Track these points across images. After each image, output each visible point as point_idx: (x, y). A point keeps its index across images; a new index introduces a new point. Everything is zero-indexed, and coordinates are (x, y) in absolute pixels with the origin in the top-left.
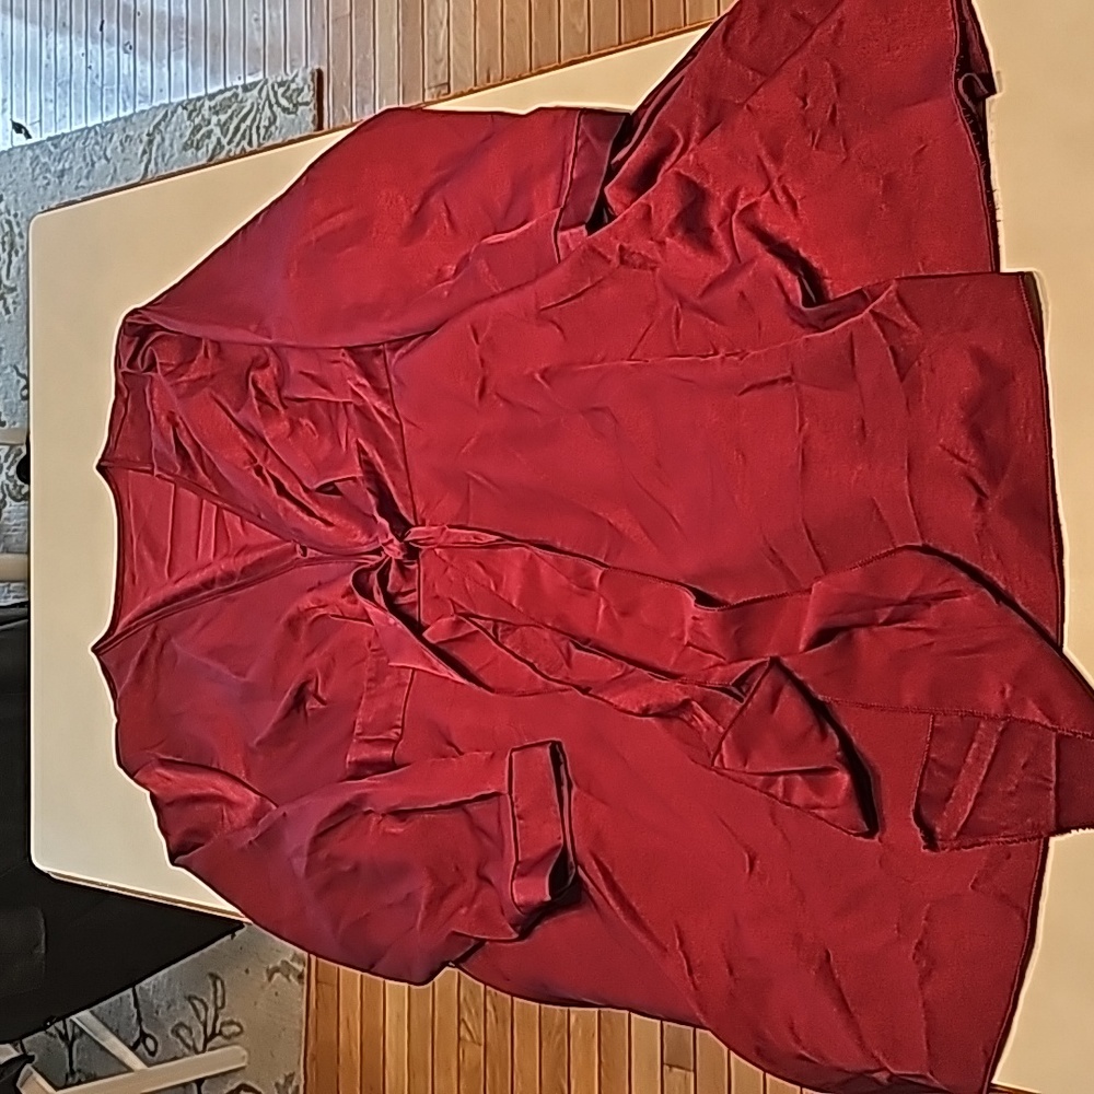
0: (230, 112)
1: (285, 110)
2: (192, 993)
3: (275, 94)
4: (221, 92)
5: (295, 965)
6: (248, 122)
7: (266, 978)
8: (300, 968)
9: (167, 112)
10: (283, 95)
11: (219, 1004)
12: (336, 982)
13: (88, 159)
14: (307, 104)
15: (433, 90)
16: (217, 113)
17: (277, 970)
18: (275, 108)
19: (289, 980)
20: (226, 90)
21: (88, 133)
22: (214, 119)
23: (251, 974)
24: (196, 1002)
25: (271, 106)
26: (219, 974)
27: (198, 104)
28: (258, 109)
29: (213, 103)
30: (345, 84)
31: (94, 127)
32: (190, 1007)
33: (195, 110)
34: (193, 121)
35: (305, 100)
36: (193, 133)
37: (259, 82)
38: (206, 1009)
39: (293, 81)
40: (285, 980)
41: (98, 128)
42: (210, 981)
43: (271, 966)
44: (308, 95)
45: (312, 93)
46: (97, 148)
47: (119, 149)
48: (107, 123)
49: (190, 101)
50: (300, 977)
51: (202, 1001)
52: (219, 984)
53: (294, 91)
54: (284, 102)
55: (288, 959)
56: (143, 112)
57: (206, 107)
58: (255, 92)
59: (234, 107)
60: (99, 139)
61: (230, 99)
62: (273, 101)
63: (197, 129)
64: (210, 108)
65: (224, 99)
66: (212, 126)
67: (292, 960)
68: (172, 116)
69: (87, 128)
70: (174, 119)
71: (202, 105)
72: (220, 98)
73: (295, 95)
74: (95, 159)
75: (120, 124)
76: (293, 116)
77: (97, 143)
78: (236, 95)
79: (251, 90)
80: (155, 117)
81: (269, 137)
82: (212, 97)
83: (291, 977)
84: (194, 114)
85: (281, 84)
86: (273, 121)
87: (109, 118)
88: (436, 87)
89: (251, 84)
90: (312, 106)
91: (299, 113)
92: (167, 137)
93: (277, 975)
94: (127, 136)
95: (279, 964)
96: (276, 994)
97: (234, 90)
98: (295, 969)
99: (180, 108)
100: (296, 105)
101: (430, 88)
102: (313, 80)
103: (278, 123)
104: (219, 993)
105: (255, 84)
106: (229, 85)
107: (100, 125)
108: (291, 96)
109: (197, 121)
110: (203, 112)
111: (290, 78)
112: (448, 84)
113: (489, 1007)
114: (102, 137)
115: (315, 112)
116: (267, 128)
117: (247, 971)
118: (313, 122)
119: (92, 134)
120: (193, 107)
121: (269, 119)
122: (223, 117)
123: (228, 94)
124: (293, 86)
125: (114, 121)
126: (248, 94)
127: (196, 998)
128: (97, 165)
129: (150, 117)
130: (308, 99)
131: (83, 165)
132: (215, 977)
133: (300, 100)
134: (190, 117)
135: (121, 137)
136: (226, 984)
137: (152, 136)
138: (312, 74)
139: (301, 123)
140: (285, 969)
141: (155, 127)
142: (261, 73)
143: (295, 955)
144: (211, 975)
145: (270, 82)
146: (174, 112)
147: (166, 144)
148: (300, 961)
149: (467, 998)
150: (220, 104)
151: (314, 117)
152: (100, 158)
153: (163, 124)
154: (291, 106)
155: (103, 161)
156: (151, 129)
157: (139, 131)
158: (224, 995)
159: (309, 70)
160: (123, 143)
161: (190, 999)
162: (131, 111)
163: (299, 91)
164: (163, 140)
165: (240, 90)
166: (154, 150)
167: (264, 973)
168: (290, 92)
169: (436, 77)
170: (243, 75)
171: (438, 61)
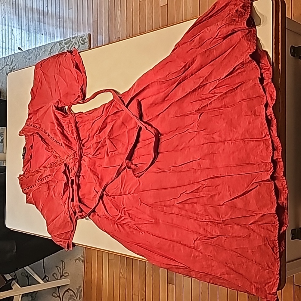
0: (69, 44)
2: (58, 265)
3: (80, 39)
4: (67, 39)
5: (81, 258)
6: (73, 46)
7: (74, 262)
8: (82, 259)
9: (54, 44)
10: (81, 40)
11: (64, 268)
12: (91, 263)
13: (36, 55)
14: (87, 42)
15: (116, 39)
16: (66, 44)
17: (77, 259)
18: (80, 43)
19: (80, 262)
20: (68, 38)
21: (36, 49)
22: (65, 46)
23: (71, 260)
24: (58, 268)
25: (79, 43)
26: (64, 260)
27: (62, 42)
28: (76, 44)
29: (65, 42)
30: (96, 37)
31: (37, 47)
32: (57, 269)
33: (61, 43)
34: (60, 46)
36: (60, 49)
37: (76, 37)
38: (60, 269)
39: (84, 36)
40: (79, 262)
41: (38, 48)
42: (61, 262)
44: (87, 40)
45: (88, 40)
46: (38, 53)
47: (43, 53)
48: (40, 46)
49: (60, 41)
50: (83, 261)
51: (59, 267)
52: (63, 263)
54: (82, 42)
55: (80, 257)
57: (63, 43)
58: (75, 39)
59: (70, 43)
60: (38, 50)
61: (69, 41)
62: (79, 41)
63: (62, 48)
64: (65, 43)
65: (68, 41)
66: (65, 48)
67: (81, 257)
68: (56, 45)
69: (35, 48)
70: (56, 46)
71: (63, 42)
72: (67, 41)
73: (84, 40)
74: (37, 55)
75: (43, 46)
76: (83, 45)
77: (38, 51)
78: (70, 40)
80: (51, 45)
82: (65, 40)
83: (80, 261)
84: (61, 44)
85: (81, 37)
87: (40, 45)
90: (88, 43)
91: (85, 44)
92: (54, 50)
93: (77, 261)
94: (45, 50)
95: (78, 258)
96: (77, 265)
98: (81, 259)
99: (57, 43)
102: (88, 36)
103: (80, 47)
104: (64, 265)
105: (75, 37)
106: (69, 37)
107: (38, 47)
108: (83, 40)
109: (61, 46)
110: (63, 44)
111: (83, 36)
112: (120, 37)
113: (127, 269)
114: (39, 50)
115: (89, 44)
117: (70, 260)
118: (88, 46)
119: (37, 49)
120: (60, 43)
121: (78, 46)
122: (68, 45)
123: (69, 40)
124: (84, 38)
125: (42, 46)
126: (73, 40)
127: (58, 266)
128: (38, 57)
129: (50, 45)
130: (87, 41)
131: (34, 57)
132: (63, 261)
133: (85, 41)
134: (60, 45)
135: (44, 50)
136: (65, 263)
137: (51, 50)
138: (88, 35)
139: (85, 47)
140: (79, 259)
141: (51, 48)
142: (76, 34)
143: (81, 255)
144: (62, 261)
145: (78, 37)
146: (56, 44)
147: (54, 52)
148: (83, 257)
149: (122, 267)
150: (67, 42)
151: (89, 45)
152: (38, 55)
153: (54, 47)
154: (83, 43)
155: (39, 56)
156: (50, 48)
157: (48, 49)
158: (65, 266)
159: (87, 34)
160: (44, 51)
161: (57, 267)
162: (46, 44)
163: (85, 39)
164: (53, 51)
165: (71, 39)
166: (51, 53)
167: (74, 260)
168: (83, 39)
169: (117, 36)
170: (72, 35)
171: (118, 32)
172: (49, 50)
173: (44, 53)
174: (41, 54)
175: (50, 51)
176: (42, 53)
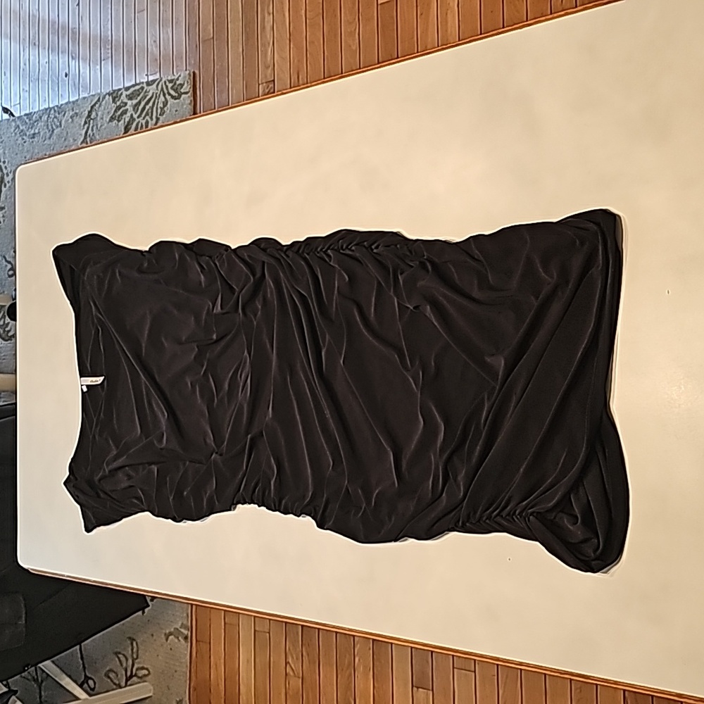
0: (139, 98)
2: (118, 650)
3: (167, 87)
4: (133, 86)
5: (182, 630)
6: (151, 104)
7: (164, 639)
8: (185, 632)
9: (99, 98)
10: (172, 88)
11: (135, 656)
12: (208, 641)
13: (50, 127)
14: (186, 93)
15: (265, 84)
16: (131, 99)
17: (171, 634)
18: (167, 96)
19: (179, 640)
21: (50, 111)
22: (129, 103)
23: (155, 637)
24: (120, 656)
25: (164, 95)
26: (134, 637)
27: (120, 93)
28: (156, 97)
29: (128, 93)
30: (210, 81)
31: (54, 108)
32: (116, 659)
33: (117, 97)
34: (116, 103)
35: (185, 91)
36: (115, 111)
37: (157, 79)
38: (127, 659)
39: (178, 79)
40: (176, 640)
41: (56, 108)
42: (129, 642)
43: (167, 632)
44: (186, 88)
45: (189, 86)
46: (55, 120)
47: (70, 121)
48: (62, 105)
49: (114, 91)
50: (186, 638)
51: (124, 655)
52: (134, 644)
53: (178, 85)
54: (172, 92)
55: (178, 626)
56: (84, 98)
57: (124, 95)
58: (155, 86)
59: (141, 95)
60: (57, 115)
61: (138, 90)
62: (166, 91)
63: (118, 108)
64: (126, 96)
65: (135, 90)
66: (127, 107)
67: (181, 628)
68: (103, 100)
69: (49, 108)
70: (104, 102)
71: (122, 94)
72: (132, 89)
73: (179, 87)
74: (54, 127)
75: (70, 105)
76: (177, 101)
77: (55, 117)
78: (142, 88)
79: (152, 85)
80: (92, 101)
81: (163, 113)
82: (127, 89)
83: (180, 638)
84: (117, 99)
85: (171, 81)
86: (165, 104)
87: (62, 102)
88: (266, 83)
89: (152, 81)
90: (190, 94)
91: (182, 99)
92: (100, 113)
93: (171, 637)
94: (76, 113)
95: (172, 630)
96: (171, 649)
97: (141, 85)
98: (182, 633)
99: (107, 96)
100: (180, 94)
101: (262, 83)
102: (190, 78)
103: (168, 105)
104: (135, 650)
105: (154, 81)
106: (138, 82)
107: (57, 106)
108: (177, 88)
109: (118, 103)
110: (122, 98)
111: (176, 77)
112: (274, 81)
113: (305, 654)
114: (59, 114)
115: (192, 98)
116: (162, 109)
117: (152, 635)
118: (190, 104)
119: (52, 112)
120: (115, 95)
121: (163, 103)
122: (135, 102)
123: (137, 87)
124: (178, 82)
125: (66, 103)
126: (150, 87)
127: (120, 653)
128: (55, 131)
129: (89, 101)
130: (187, 90)
131: (47, 131)
132: (132, 640)
133: (182, 91)
134: (114, 101)
135: (71, 113)
136: (139, 644)
137: (90, 112)
138: (189, 74)
139: (183, 105)
140: (176, 633)
141: (92, 107)
142: (158, 74)
143: (182, 624)
144: (130, 638)
145: (163, 80)
146: (104, 98)
147: (99, 118)
148: (186, 628)
149: (291, 648)
150: (132, 93)
151: (191, 101)
152: (57, 127)
153: (97, 105)
154: (177, 95)
155: (59, 129)
156: (89, 109)
157: (82, 110)
158: (138, 651)
159: (188, 72)
160: (71, 117)
161: (117, 654)
162: (77, 98)
163: (182, 85)
164: (97, 115)
165: (145, 85)
166: (92, 121)
167: (163, 636)
168: (176, 86)
169: (266, 77)
170: (147, 75)
171: (268, 67)
172: (87, 113)
173: (73, 120)
174: (63, 122)
175: (89, 116)
176: (67, 121)
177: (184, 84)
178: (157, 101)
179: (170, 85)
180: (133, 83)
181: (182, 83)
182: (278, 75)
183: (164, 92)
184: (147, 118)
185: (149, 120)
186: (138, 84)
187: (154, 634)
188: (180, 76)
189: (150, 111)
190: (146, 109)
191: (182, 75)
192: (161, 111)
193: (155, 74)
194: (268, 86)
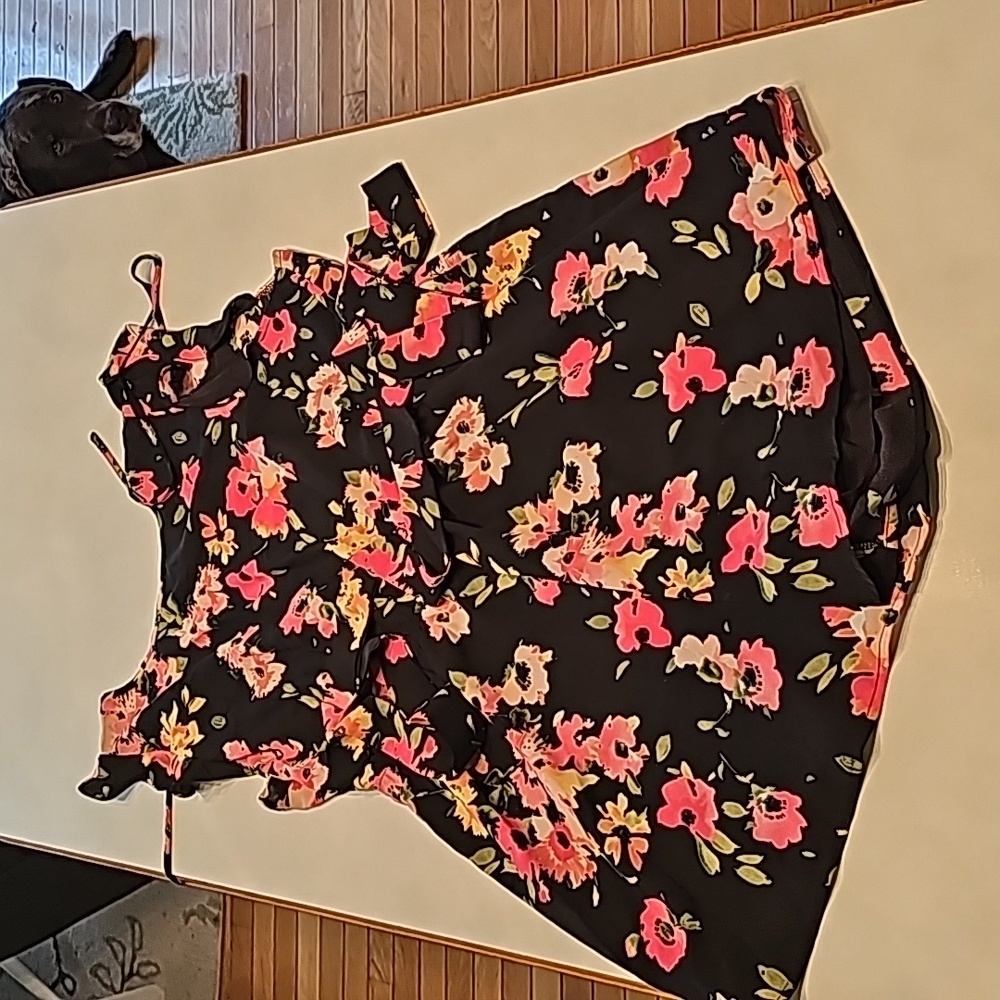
0: (157, 111)
1: (210, 111)
2: (111, 935)
3: (201, 95)
4: (149, 92)
5: (211, 909)
6: (175, 120)
7: (182, 920)
8: (216, 911)
10: (208, 97)
11: (137, 945)
12: (250, 926)
14: (231, 106)
15: (351, 97)
17: (192, 913)
18: (201, 108)
19: (205, 923)
20: (153, 90)
23: (168, 917)
24: (114, 944)
25: (197, 107)
26: (137, 916)
28: (184, 109)
30: (267, 88)
32: (108, 948)
35: (229, 103)
37: (186, 84)
38: (124, 950)
39: (218, 84)
40: (201, 923)
42: (128, 924)
43: (188, 909)
44: (231, 98)
45: (236, 95)
50: (216, 920)
51: (119, 943)
52: (137, 927)
53: (219, 93)
54: (209, 104)
58: (182, 93)
59: (162, 106)
61: (157, 98)
62: (199, 102)
65: (153, 98)
67: (208, 905)
72: (148, 98)
73: (220, 97)
76: (217, 117)
78: (164, 96)
79: (178, 91)
81: (195, 135)
82: (140, 96)
83: (207, 920)
85: (207, 87)
86: (199, 120)
88: (354, 94)
89: (178, 86)
90: (235, 107)
91: (224, 114)
93: (192, 918)
95: (195, 907)
96: (193, 936)
97: (162, 91)
98: (211, 912)
100: (221, 107)
101: (348, 95)
102: (237, 84)
103: (203, 123)
104: (137, 936)
105: (181, 87)
106: (156, 86)
108: (216, 98)
111: (216, 81)
112: (366, 92)
113: (397, 948)
115: (239, 113)
116: (193, 127)
117: (164, 914)
118: (237, 122)
121: (195, 118)
122: (151, 115)
123: (155, 94)
124: (218, 89)
126: (175, 95)
127: (113, 940)
130: (233, 101)
132: (133, 921)
133: (225, 102)
136: (144, 927)
138: (236, 78)
139: (225, 123)
140: (201, 913)
142: (188, 76)
144: (129, 918)
145: (196, 85)
148: (216, 905)
149: (376, 940)
150: (148, 104)
151: (238, 118)
154: (216, 107)
158: (141, 937)
159: (234, 74)
161: (108, 940)
163: (224, 94)
165: (167, 91)
167: (181, 916)
168: (215, 94)
169: (354, 85)
170: (171, 77)
171: (356, 71)
177: (227, 92)
178: (185, 115)
179: (207, 93)
180: (149, 87)
181: (225, 89)
182: (372, 82)
183: (196, 103)
184: (171, 140)
185: (173, 143)
186: (157, 90)
187: (168, 913)
188: (222, 79)
189: (174, 130)
190: (169, 128)
191: (226, 80)
192: (192, 130)
193: (184, 75)
194: (356, 100)
